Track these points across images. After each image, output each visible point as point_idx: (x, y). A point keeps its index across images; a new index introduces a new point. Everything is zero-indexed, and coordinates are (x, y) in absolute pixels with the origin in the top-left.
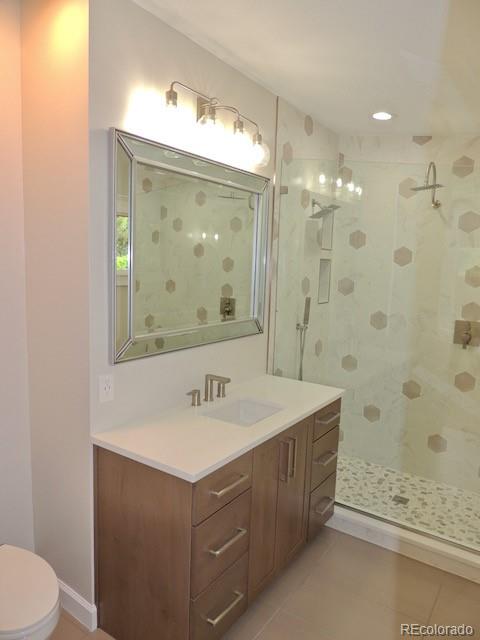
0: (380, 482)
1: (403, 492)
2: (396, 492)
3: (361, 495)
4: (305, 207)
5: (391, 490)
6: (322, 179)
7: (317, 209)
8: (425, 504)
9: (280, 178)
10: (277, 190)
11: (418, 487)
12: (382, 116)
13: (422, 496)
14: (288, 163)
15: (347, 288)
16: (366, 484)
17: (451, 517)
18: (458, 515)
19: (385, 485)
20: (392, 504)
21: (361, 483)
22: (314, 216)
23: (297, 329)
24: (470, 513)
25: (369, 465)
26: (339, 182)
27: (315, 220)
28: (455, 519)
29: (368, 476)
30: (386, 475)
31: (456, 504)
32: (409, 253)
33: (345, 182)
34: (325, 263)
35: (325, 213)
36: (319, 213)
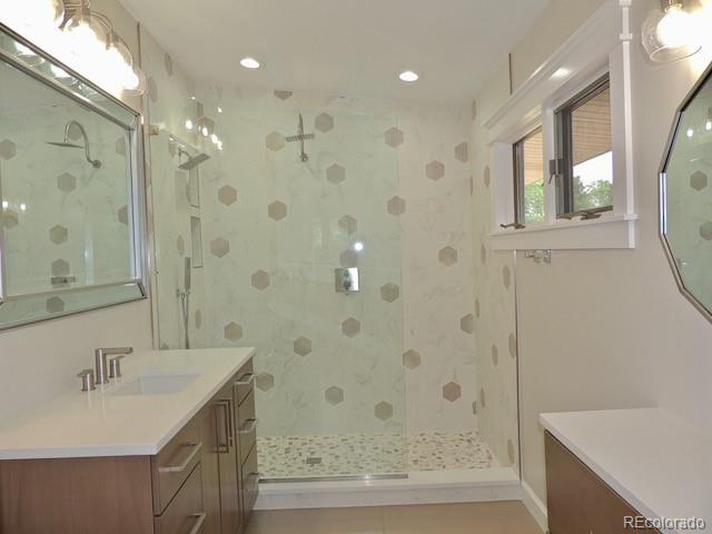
0: (287, 451)
1: (313, 453)
2: (306, 456)
3: (273, 469)
4: (173, 155)
5: (300, 455)
6: (189, 125)
7: (184, 159)
8: (337, 457)
9: (148, 119)
10: (146, 131)
11: (325, 444)
12: (250, 63)
13: (331, 451)
14: (154, 101)
15: (221, 249)
16: (274, 458)
17: (364, 460)
18: (369, 456)
19: (294, 453)
20: (308, 467)
21: (269, 458)
22: (182, 167)
23: (178, 295)
24: (377, 451)
25: (269, 439)
26: (205, 131)
27: (183, 171)
28: (369, 460)
29: (273, 450)
30: (290, 444)
31: (364, 448)
32: (284, 207)
33: (210, 132)
34: (195, 220)
35: (190, 165)
36: (186, 164)
